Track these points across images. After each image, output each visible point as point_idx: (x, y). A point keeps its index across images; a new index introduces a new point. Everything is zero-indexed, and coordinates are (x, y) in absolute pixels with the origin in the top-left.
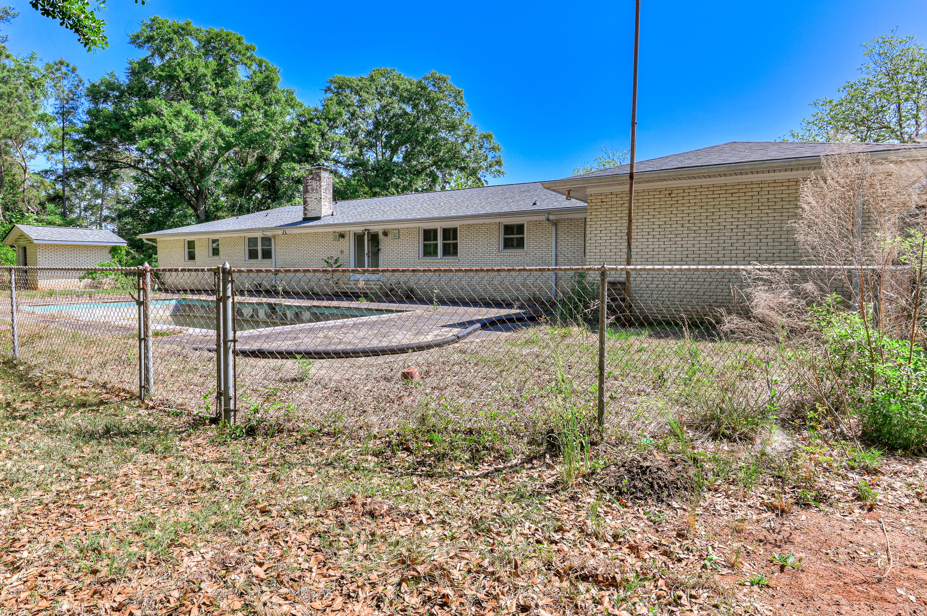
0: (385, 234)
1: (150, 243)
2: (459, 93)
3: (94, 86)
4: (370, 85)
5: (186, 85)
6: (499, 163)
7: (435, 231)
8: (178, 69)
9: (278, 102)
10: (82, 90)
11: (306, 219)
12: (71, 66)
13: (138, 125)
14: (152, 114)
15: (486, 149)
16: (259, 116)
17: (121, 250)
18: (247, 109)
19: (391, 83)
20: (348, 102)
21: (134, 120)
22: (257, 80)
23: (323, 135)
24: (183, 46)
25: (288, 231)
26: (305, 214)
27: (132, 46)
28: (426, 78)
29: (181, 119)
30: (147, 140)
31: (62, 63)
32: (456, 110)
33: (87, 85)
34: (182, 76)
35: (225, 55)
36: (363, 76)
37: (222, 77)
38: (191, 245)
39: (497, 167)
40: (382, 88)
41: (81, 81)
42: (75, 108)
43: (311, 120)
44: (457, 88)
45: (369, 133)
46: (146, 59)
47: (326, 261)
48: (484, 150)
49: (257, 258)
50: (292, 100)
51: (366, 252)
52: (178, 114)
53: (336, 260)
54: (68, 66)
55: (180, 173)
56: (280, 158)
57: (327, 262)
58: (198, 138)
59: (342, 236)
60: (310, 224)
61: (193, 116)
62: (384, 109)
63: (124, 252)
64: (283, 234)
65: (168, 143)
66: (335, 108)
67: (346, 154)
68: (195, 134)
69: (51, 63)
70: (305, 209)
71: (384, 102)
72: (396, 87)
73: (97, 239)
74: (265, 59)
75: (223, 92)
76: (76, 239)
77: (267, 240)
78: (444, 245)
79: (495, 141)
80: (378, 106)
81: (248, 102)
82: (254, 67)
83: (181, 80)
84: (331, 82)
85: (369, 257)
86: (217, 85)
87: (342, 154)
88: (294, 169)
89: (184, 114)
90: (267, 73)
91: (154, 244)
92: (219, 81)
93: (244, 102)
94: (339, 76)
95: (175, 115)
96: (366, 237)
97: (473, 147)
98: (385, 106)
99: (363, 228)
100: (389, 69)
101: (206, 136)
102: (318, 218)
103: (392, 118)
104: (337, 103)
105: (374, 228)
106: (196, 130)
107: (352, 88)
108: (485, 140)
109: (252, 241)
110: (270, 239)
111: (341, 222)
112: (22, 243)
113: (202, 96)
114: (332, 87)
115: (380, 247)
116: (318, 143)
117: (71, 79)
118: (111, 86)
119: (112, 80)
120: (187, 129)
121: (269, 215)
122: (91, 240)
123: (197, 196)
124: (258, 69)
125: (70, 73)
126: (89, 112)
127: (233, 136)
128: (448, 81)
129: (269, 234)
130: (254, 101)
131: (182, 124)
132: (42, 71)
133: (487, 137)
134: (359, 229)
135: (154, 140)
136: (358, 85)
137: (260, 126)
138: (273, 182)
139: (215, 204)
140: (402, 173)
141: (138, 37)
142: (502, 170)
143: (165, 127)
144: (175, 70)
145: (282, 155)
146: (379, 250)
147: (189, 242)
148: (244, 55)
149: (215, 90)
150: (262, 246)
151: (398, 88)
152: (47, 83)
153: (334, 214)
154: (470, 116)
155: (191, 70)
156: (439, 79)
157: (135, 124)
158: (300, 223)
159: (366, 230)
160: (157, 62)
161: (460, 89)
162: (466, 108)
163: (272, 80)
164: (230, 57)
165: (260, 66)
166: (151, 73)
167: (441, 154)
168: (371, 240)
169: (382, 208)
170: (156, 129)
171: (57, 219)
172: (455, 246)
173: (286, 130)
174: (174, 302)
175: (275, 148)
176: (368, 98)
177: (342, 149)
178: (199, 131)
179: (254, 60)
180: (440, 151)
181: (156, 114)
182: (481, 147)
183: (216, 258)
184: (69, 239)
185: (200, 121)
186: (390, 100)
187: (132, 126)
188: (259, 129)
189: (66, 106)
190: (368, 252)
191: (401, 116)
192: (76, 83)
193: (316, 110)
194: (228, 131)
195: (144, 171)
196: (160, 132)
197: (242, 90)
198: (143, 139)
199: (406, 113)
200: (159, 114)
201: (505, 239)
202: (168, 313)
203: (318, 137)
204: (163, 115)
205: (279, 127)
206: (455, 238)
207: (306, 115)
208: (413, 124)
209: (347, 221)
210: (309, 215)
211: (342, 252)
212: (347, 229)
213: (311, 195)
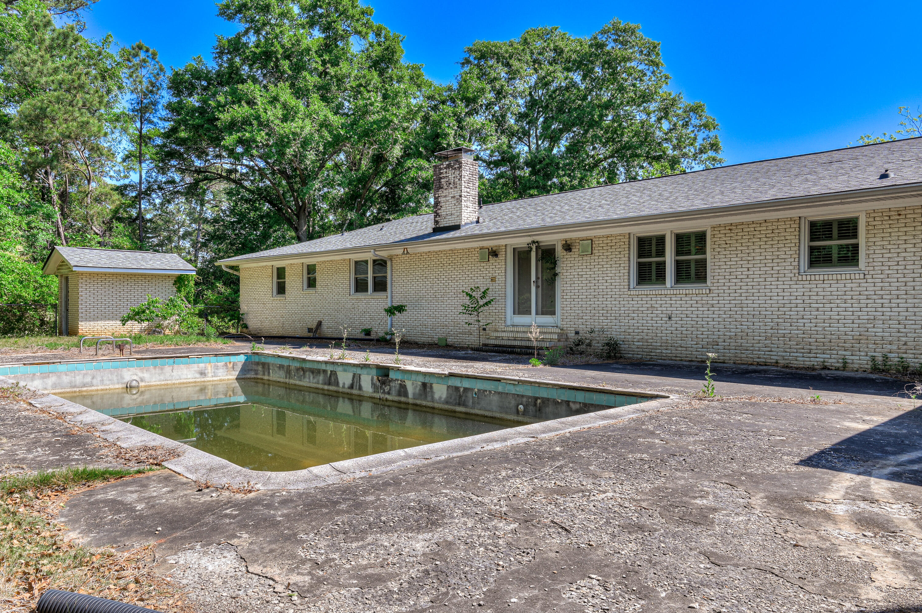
0: (568, 247)
1: (231, 271)
2: (655, 47)
3: (177, 74)
4: (523, 50)
5: (285, 65)
6: (714, 147)
7: (661, 240)
8: (276, 43)
9: (400, 80)
10: (165, 81)
11: (438, 230)
12: (151, 50)
13: (225, 117)
14: (243, 103)
15: (695, 126)
16: (377, 99)
17: (189, 282)
18: (362, 89)
19: (552, 46)
20: (493, 75)
21: (220, 112)
22: (374, 55)
23: (459, 121)
24: (282, 13)
25: (412, 249)
26: (436, 222)
27: (221, 19)
28: (603, 32)
29: (278, 106)
30: (235, 136)
31: (140, 48)
32: (648, 73)
33: (169, 74)
34: (281, 51)
35: (334, 22)
36: (512, 39)
37: (330, 52)
38: (281, 273)
39: (711, 153)
40: (540, 54)
41: (161, 69)
42: (155, 104)
43: (443, 102)
44: (651, 40)
45: (521, 117)
46: (238, 37)
47: (467, 294)
48: (691, 128)
49: (366, 290)
50: (419, 76)
51: (533, 278)
52: (274, 100)
53: (484, 293)
54: (147, 51)
55: (280, 184)
56: (402, 157)
57: (471, 296)
58: (298, 130)
59: (494, 253)
60: (444, 236)
61: (293, 102)
62: (544, 83)
63: (192, 283)
64: (403, 253)
65: (261, 137)
66: (475, 84)
67: (489, 146)
68: (295, 125)
69: (128, 48)
70: (437, 215)
71: (542, 73)
72: (558, 51)
73: (158, 265)
74: (384, 25)
75: (332, 71)
76: (130, 266)
77: (380, 264)
78: (679, 265)
79: (707, 114)
80: (533, 79)
81: (363, 82)
82: (371, 37)
83: (279, 56)
84: (470, 50)
85: (537, 287)
86: (324, 63)
87: (484, 147)
88: (421, 168)
89: (282, 99)
90: (388, 43)
91: (235, 273)
92: (326, 57)
93: (358, 82)
94: (480, 42)
95: (271, 102)
96: (533, 254)
97: (675, 125)
98: (544, 78)
99: (529, 240)
100: (549, 28)
101: (308, 128)
102: (457, 227)
103: (554, 92)
104: (478, 78)
105: (546, 239)
106: (297, 119)
107: (499, 57)
108: (691, 114)
109: (360, 266)
110: (385, 262)
111: (493, 230)
112: (64, 271)
113: (305, 78)
114: (471, 59)
115: (558, 270)
116: (453, 132)
117: (151, 67)
118: (197, 75)
119: (200, 67)
120: (285, 119)
121: (385, 229)
122: (149, 267)
123: (299, 212)
124: (375, 41)
125: (149, 60)
126: (169, 107)
127: (343, 126)
128: (639, 33)
129: (383, 254)
130: (371, 80)
131: (280, 113)
132: (118, 59)
133: (695, 110)
134: (522, 242)
135: (244, 135)
136: (507, 51)
137: (378, 112)
138: (392, 192)
139: (321, 223)
140: (569, 170)
141: (228, 7)
142: (719, 157)
143: (258, 118)
144: (272, 44)
145: (405, 152)
146: (556, 275)
147: (278, 269)
148: (358, 20)
149: (321, 68)
150: (374, 272)
151: (562, 51)
152: (123, 73)
153: (481, 220)
154: (669, 81)
155: (293, 44)
156: (625, 31)
157: (221, 116)
158: (429, 235)
159: (533, 242)
160: (252, 39)
161: (656, 42)
162: (664, 70)
163: (393, 52)
164: (341, 27)
165: (378, 35)
166: (244, 52)
167: (625, 139)
168: (543, 258)
169: (558, 208)
170: (246, 122)
171: (126, 242)
172: (702, 265)
173: (411, 115)
174: (242, 358)
175: (395, 142)
176: (521, 68)
177: (483, 140)
178: (301, 121)
179: (371, 27)
180: (622, 135)
181: (248, 103)
182: (686, 125)
183: (312, 291)
184: (121, 265)
185: (302, 107)
186: (551, 68)
187: (218, 119)
188: (376, 117)
189: (145, 101)
190: (537, 278)
191: (567, 89)
192: (156, 71)
193: (450, 89)
194: (336, 120)
195: (238, 182)
196: (251, 124)
197: (356, 66)
198: (231, 134)
199: (574, 85)
200: (251, 103)
201: (812, 249)
202: (235, 374)
203: (453, 122)
204: (255, 104)
205: (403, 111)
206: (702, 250)
207: (437, 96)
208: (584, 98)
209: (503, 229)
210: (443, 224)
211: (493, 280)
212: (502, 242)
213: (445, 192)
